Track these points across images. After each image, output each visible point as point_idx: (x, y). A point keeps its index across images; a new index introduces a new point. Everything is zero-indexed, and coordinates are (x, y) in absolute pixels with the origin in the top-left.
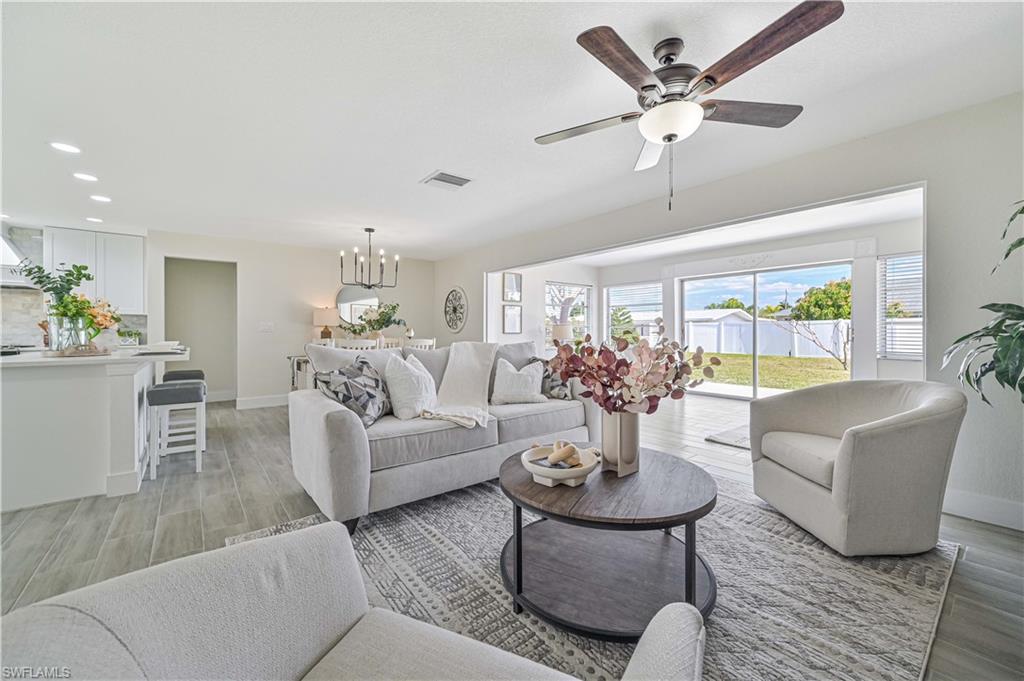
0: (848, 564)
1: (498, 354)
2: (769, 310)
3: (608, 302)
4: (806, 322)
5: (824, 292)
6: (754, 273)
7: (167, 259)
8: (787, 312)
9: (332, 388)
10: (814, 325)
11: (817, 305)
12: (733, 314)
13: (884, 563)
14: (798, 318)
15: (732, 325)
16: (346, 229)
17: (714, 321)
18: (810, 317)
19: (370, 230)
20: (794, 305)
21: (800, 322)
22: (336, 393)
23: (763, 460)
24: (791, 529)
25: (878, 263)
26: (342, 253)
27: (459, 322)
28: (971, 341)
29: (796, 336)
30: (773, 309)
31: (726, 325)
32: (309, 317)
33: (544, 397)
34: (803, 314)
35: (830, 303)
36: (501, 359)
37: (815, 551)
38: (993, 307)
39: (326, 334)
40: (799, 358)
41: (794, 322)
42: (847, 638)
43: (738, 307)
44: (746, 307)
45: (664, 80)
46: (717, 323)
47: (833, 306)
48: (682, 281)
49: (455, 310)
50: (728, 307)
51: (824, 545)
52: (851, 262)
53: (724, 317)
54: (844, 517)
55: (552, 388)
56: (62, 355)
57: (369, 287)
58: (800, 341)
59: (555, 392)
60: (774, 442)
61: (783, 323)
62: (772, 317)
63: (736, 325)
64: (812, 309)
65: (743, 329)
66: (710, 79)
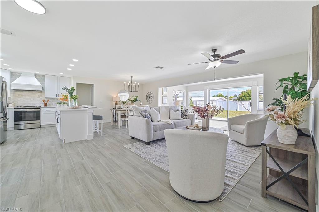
0: (247, 147)
1: (170, 109)
2: (231, 97)
3: (189, 96)
4: (241, 101)
5: (246, 92)
6: (228, 89)
7: (77, 83)
8: (236, 98)
9: (142, 115)
10: (243, 102)
11: (244, 96)
12: (221, 98)
13: (253, 147)
14: (239, 100)
15: (221, 102)
16: (126, 77)
17: (215, 100)
18: (242, 99)
19: (132, 77)
20: (238, 96)
21: (239, 101)
22: (143, 116)
23: (231, 130)
24: (237, 143)
25: (258, 87)
26: (125, 83)
27: (151, 101)
28: (270, 106)
29: (238, 105)
30: (232, 97)
31: (219, 102)
32: (112, 99)
33: (182, 118)
34: (240, 99)
35: (248, 96)
36: (171, 110)
37: (241, 146)
38: (274, 99)
39: (116, 104)
40: (239, 111)
41: (238, 101)
42: (245, 155)
43: (222, 96)
44: (224, 96)
45: (214, 57)
46: (216, 101)
47: (249, 96)
48: (209, 90)
49: (149, 97)
50: (219, 96)
51: (243, 145)
52: (251, 87)
53: (218, 99)
54: (246, 138)
55: (183, 116)
56: (73, 108)
57: (132, 92)
58: (239, 107)
59: (184, 117)
60: (233, 126)
61: (235, 101)
62: (232, 100)
63: (222, 102)
64: (243, 97)
65: (224, 103)
66: (223, 58)
